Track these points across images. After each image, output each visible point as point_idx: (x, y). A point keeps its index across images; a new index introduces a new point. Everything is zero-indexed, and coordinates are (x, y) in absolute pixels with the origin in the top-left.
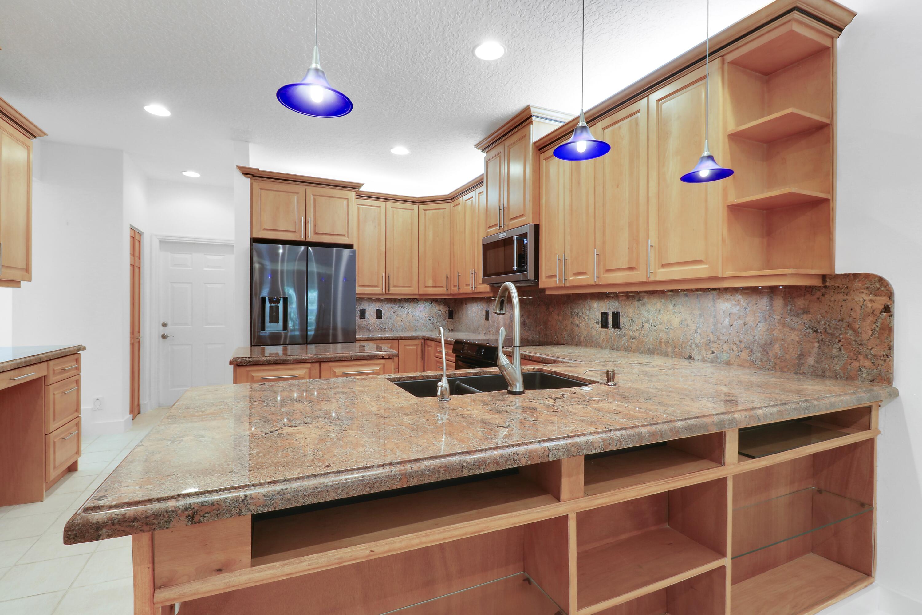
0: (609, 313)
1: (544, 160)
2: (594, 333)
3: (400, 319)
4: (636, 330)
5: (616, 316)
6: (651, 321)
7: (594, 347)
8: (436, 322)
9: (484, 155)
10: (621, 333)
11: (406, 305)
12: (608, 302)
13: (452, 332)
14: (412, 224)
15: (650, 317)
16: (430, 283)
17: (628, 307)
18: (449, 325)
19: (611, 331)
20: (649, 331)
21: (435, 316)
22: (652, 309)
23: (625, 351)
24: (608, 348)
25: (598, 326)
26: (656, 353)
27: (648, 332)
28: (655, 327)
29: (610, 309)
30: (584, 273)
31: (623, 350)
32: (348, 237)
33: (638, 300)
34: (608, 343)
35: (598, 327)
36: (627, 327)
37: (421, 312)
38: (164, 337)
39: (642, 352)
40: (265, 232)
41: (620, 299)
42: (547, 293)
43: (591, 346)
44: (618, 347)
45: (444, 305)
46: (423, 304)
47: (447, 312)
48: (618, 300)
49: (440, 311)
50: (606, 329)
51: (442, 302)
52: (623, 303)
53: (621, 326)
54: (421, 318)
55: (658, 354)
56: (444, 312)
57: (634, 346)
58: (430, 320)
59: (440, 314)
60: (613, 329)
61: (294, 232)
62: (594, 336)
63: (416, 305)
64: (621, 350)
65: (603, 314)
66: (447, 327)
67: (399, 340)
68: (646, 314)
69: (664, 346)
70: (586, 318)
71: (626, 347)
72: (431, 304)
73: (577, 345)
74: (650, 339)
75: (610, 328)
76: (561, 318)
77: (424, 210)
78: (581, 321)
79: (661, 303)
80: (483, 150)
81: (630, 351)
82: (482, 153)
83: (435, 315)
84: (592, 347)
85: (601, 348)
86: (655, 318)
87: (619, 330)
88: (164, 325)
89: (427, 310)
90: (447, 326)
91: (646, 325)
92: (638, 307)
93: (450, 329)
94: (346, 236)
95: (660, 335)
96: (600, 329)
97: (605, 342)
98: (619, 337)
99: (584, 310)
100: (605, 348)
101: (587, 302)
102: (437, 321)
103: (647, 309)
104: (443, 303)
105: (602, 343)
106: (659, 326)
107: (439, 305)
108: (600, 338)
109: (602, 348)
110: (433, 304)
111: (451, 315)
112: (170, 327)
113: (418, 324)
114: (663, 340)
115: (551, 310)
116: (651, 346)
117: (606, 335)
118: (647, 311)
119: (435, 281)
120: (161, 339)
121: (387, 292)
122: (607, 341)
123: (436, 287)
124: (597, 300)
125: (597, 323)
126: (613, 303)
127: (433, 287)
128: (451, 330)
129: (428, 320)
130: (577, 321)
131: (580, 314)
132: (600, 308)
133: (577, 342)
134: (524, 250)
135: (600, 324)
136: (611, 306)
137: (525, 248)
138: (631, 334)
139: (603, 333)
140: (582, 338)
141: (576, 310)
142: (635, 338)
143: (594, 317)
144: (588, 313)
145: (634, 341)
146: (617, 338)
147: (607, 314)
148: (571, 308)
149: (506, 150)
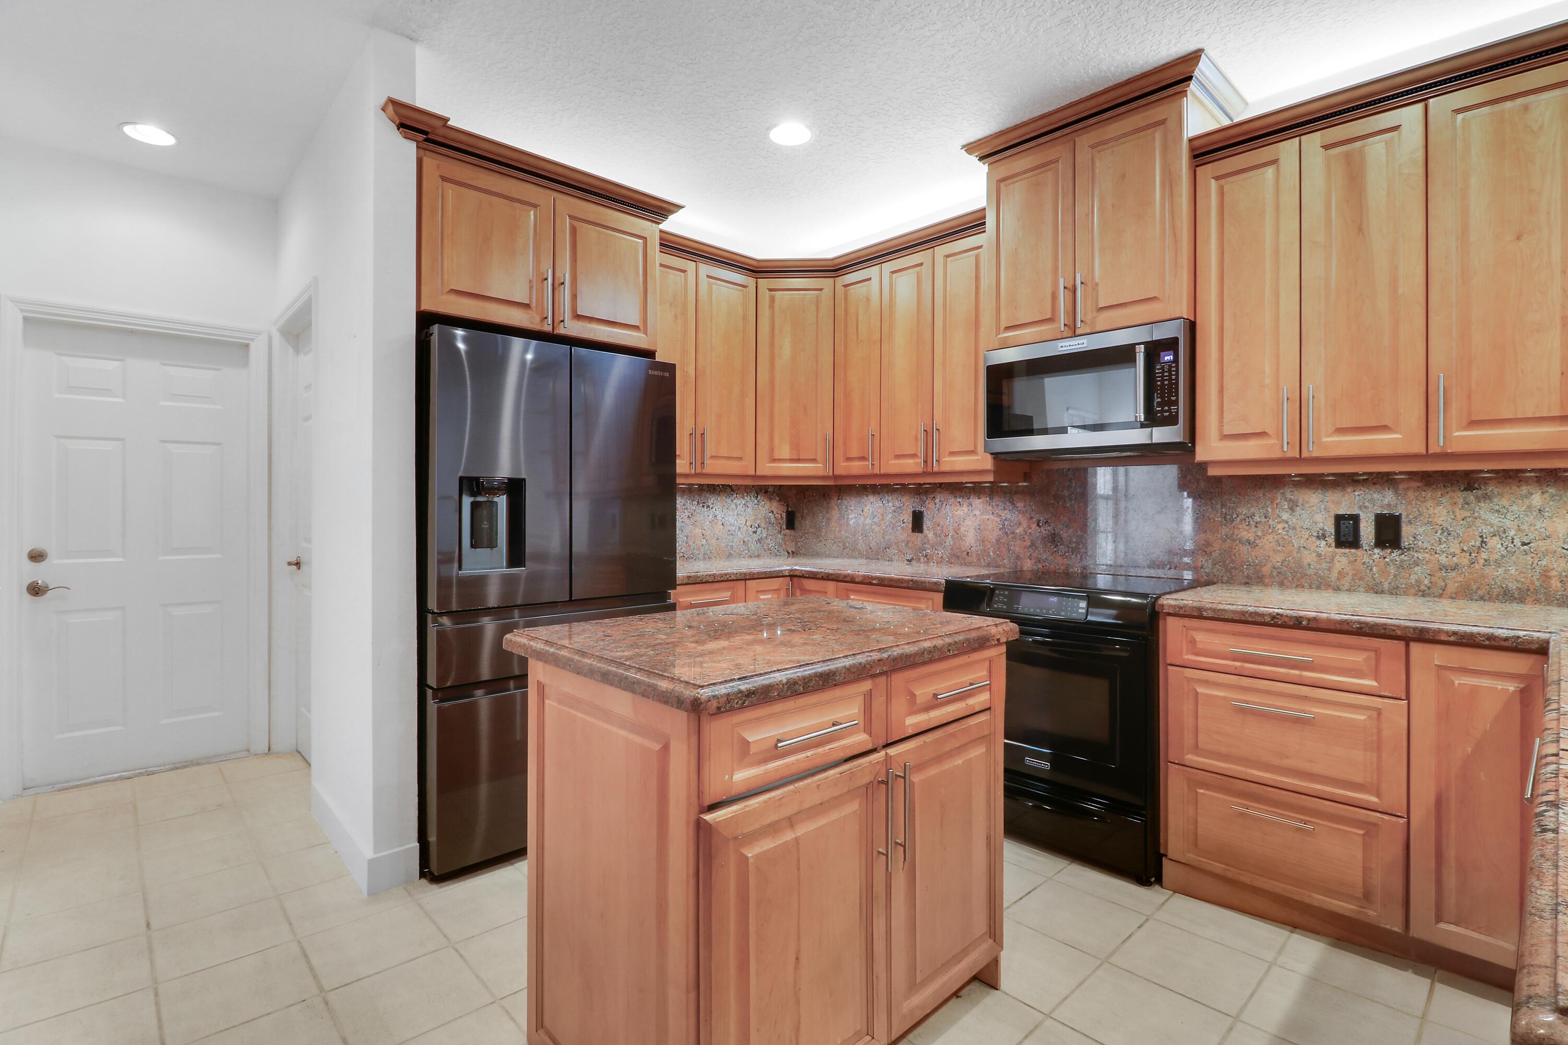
0: (1362, 516)
1: (1213, 181)
2: (1308, 558)
3: (700, 531)
4: (1458, 552)
5: (1388, 522)
6: (1512, 533)
7: (1311, 587)
8: (765, 536)
9: (984, 168)
10: (1406, 558)
11: (712, 500)
12: (1357, 493)
13: (793, 557)
14: (744, 318)
15: (1508, 523)
16: (785, 451)
17: (1429, 503)
18: (787, 543)
19: (1371, 554)
20: (1504, 553)
21: (763, 525)
22: (1515, 508)
23: (1423, 596)
24: (1362, 589)
25: (1324, 543)
26: (1529, 599)
27: (1503, 556)
28: (1524, 544)
29: (1366, 507)
30: (1384, 428)
31: (1415, 595)
32: (645, 333)
33: (1466, 489)
34: (1361, 579)
35: (1326, 547)
36: (1426, 545)
37: (738, 515)
38: (36, 590)
39: (1482, 598)
40: (453, 297)
41: (1401, 486)
42: (1212, 472)
43: (1297, 586)
44: (1398, 587)
45: (780, 500)
46: (743, 498)
47: (784, 515)
48: (1396, 489)
49: (772, 512)
50: (1353, 551)
51: (775, 495)
52: (1410, 494)
53: (1406, 544)
54: (740, 528)
55: (1537, 601)
56: (780, 516)
57: (1452, 587)
58: (755, 532)
59: (773, 520)
60: (1376, 551)
61: (527, 306)
62: (1310, 565)
63: (729, 501)
64: (1406, 593)
65: (1339, 519)
66: (784, 546)
67: (746, 580)
68: (1494, 519)
69: (1559, 585)
70: (1280, 526)
71: (1422, 587)
72: (757, 497)
73: (1246, 583)
74: (1507, 571)
75: (1366, 547)
77: (770, 290)
78: (1259, 534)
79: (1546, 495)
80: (982, 158)
81: (1440, 596)
82: (981, 164)
83: (763, 521)
84: (1303, 587)
85: (1334, 589)
86: (1525, 527)
87: (1396, 553)
88: (37, 557)
89: (749, 510)
90: (785, 544)
91: (1494, 542)
92: (1467, 504)
93: (790, 551)
94: (642, 328)
95: (1544, 563)
96: (1333, 549)
97: (1349, 578)
98: (1400, 567)
99: (1270, 510)
100: (1347, 590)
101: (1283, 493)
102: (767, 535)
103: (1497, 507)
104: (778, 495)
105: (1338, 579)
106: (1541, 543)
107: (770, 499)
108: (1329, 569)
109: (1337, 589)
110: (759, 497)
111: (791, 522)
112: (53, 560)
113: (733, 542)
114: (1554, 573)
116: (1513, 586)
117: (1351, 562)
118: (1498, 511)
119: (796, 446)
120: (28, 597)
121: (699, 471)
122: (1355, 575)
123: (798, 460)
124: (1317, 489)
125: (1322, 536)
126: (1376, 496)
127: (792, 460)
128: (791, 554)
129: (751, 533)
130: (1245, 533)
131: (1257, 518)
132: (1331, 505)
133: (1248, 577)
134: (1170, 375)
135: (1331, 540)
136: (1372, 501)
137: (1170, 371)
138: (1443, 559)
139: (1343, 558)
140: (1266, 570)
141: (1243, 510)
142: (1455, 568)
143: (1307, 524)
144: (1285, 516)
145: (1453, 574)
146: (1392, 569)
147: (1355, 519)
148: (1223, 506)
149: (1083, 156)
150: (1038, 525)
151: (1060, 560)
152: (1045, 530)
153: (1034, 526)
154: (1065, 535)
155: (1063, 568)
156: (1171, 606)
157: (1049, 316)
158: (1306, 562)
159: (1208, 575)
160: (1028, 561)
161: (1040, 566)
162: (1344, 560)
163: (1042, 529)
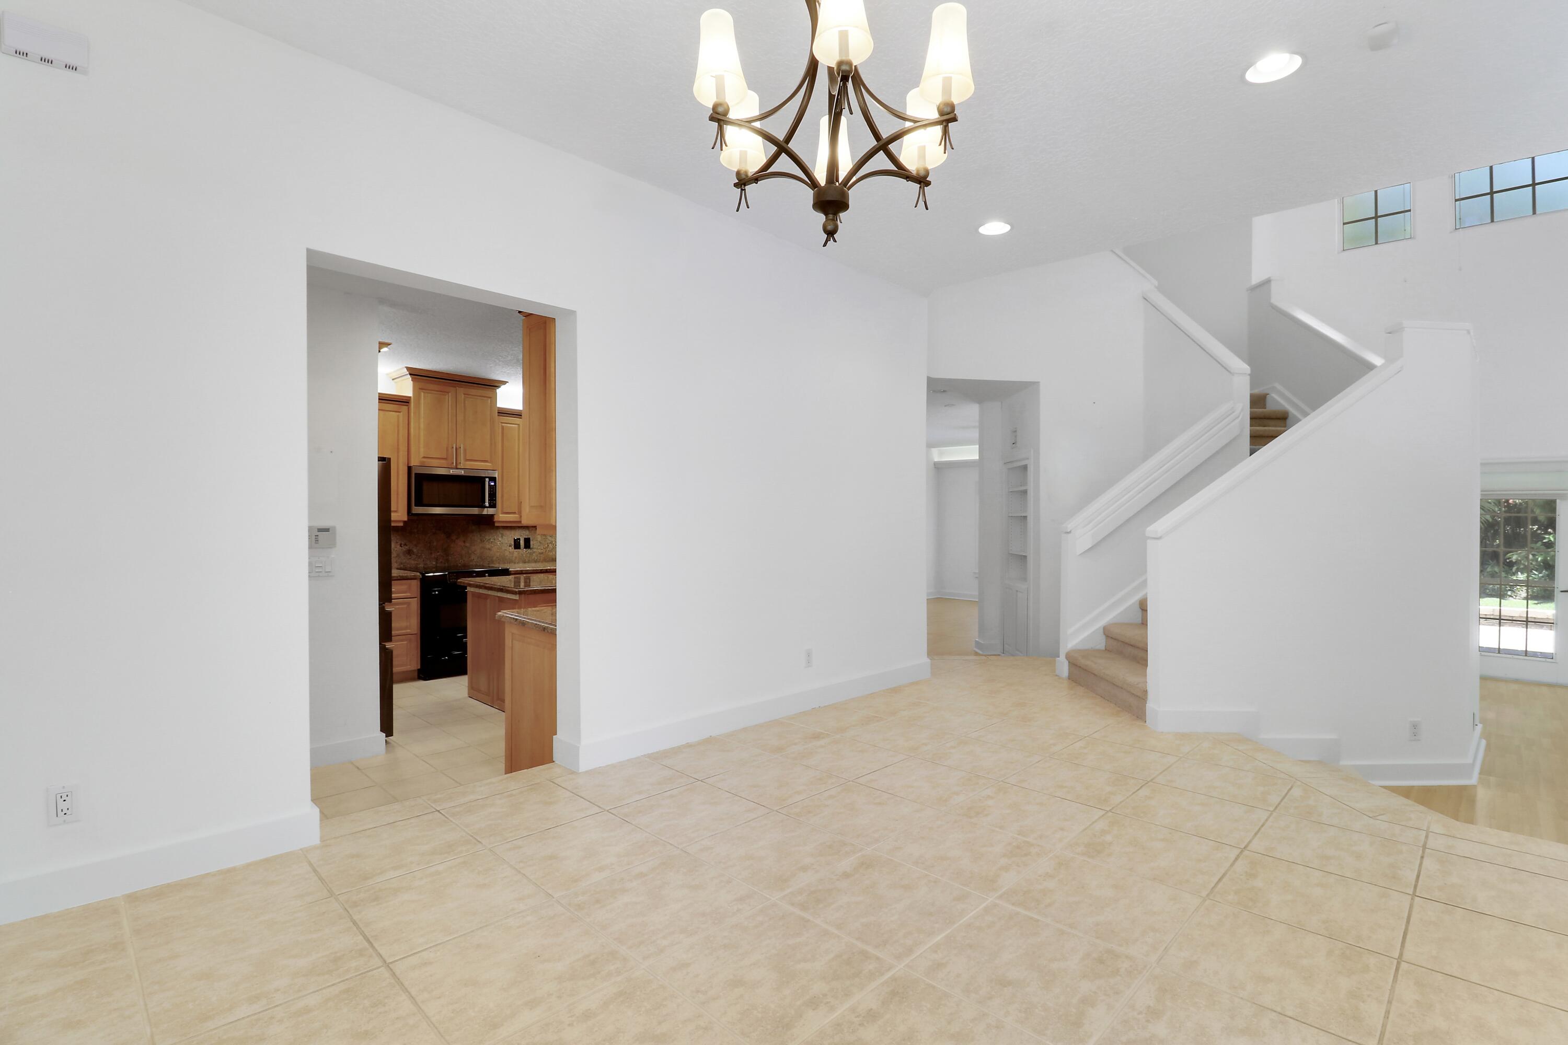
0: (521, 538)
2: (507, 553)
4: (542, 548)
5: (527, 541)
6: (553, 542)
9: (411, 381)
10: (532, 551)
12: (520, 531)
15: (552, 540)
17: (536, 534)
19: (523, 551)
24: (521, 562)
27: (551, 549)
29: (522, 536)
31: (534, 562)
34: (521, 559)
35: (512, 549)
36: (536, 547)
41: (530, 529)
44: (530, 561)
48: (529, 530)
50: (519, 550)
52: (532, 531)
53: (531, 547)
57: (542, 559)
65: (515, 540)
68: (550, 538)
70: (498, 543)
71: (535, 560)
75: (522, 549)
76: (468, 545)
78: (492, 546)
80: (410, 377)
81: (539, 562)
82: (410, 379)
87: (529, 550)
91: (550, 545)
96: (513, 550)
97: (518, 559)
98: (530, 554)
99: (496, 537)
101: (499, 531)
105: (515, 559)
108: (513, 556)
109: (515, 563)
115: (454, 537)
117: (518, 553)
118: (550, 536)
124: (509, 530)
125: (510, 546)
126: (524, 532)
130: (488, 546)
131: (492, 540)
132: (512, 535)
133: (489, 562)
134: (493, 490)
135: (513, 547)
136: (523, 534)
137: (493, 489)
138: (540, 551)
139: (516, 552)
140: (494, 558)
141: (487, 538)
142: (542, 553)
143: (506, 542)
144: (500, 539)
145: (542, 555)
146: (528, 555)
147: (519, 539)
148: (481, 536)
149: (461, 397)
150: (401, 546)
151: (413, 562)
152: (405, 548)
153: (398, 546)
154: (415, 550)
155: (414, 565)
156: (513, 571)
157: (445, 457)
158: (506, 555)
159: (475, 562)
160: (395, 564)
161: (402, 566)
162: (516, 553)
163: (403, 548)
